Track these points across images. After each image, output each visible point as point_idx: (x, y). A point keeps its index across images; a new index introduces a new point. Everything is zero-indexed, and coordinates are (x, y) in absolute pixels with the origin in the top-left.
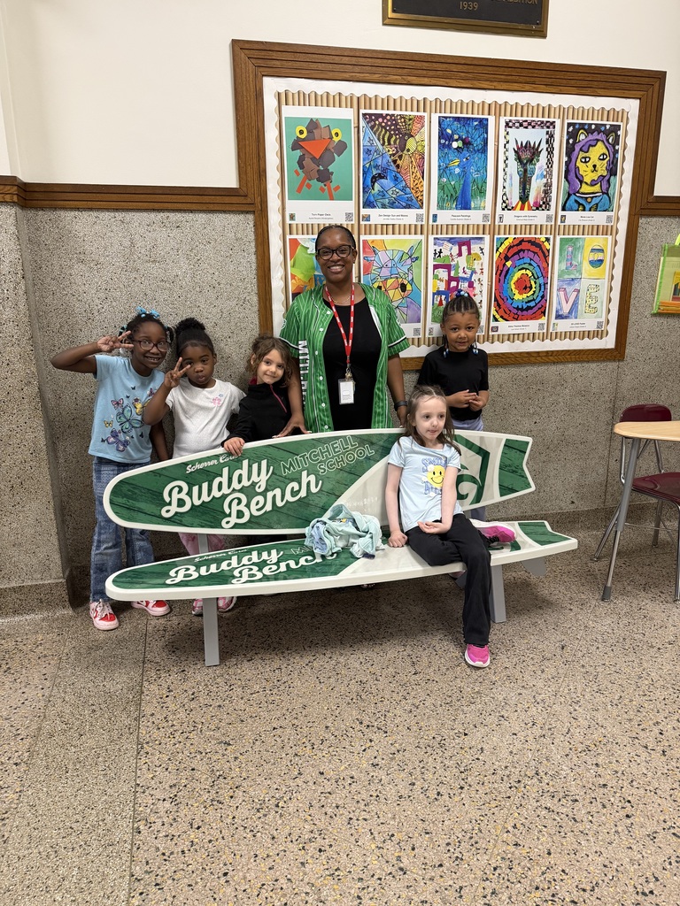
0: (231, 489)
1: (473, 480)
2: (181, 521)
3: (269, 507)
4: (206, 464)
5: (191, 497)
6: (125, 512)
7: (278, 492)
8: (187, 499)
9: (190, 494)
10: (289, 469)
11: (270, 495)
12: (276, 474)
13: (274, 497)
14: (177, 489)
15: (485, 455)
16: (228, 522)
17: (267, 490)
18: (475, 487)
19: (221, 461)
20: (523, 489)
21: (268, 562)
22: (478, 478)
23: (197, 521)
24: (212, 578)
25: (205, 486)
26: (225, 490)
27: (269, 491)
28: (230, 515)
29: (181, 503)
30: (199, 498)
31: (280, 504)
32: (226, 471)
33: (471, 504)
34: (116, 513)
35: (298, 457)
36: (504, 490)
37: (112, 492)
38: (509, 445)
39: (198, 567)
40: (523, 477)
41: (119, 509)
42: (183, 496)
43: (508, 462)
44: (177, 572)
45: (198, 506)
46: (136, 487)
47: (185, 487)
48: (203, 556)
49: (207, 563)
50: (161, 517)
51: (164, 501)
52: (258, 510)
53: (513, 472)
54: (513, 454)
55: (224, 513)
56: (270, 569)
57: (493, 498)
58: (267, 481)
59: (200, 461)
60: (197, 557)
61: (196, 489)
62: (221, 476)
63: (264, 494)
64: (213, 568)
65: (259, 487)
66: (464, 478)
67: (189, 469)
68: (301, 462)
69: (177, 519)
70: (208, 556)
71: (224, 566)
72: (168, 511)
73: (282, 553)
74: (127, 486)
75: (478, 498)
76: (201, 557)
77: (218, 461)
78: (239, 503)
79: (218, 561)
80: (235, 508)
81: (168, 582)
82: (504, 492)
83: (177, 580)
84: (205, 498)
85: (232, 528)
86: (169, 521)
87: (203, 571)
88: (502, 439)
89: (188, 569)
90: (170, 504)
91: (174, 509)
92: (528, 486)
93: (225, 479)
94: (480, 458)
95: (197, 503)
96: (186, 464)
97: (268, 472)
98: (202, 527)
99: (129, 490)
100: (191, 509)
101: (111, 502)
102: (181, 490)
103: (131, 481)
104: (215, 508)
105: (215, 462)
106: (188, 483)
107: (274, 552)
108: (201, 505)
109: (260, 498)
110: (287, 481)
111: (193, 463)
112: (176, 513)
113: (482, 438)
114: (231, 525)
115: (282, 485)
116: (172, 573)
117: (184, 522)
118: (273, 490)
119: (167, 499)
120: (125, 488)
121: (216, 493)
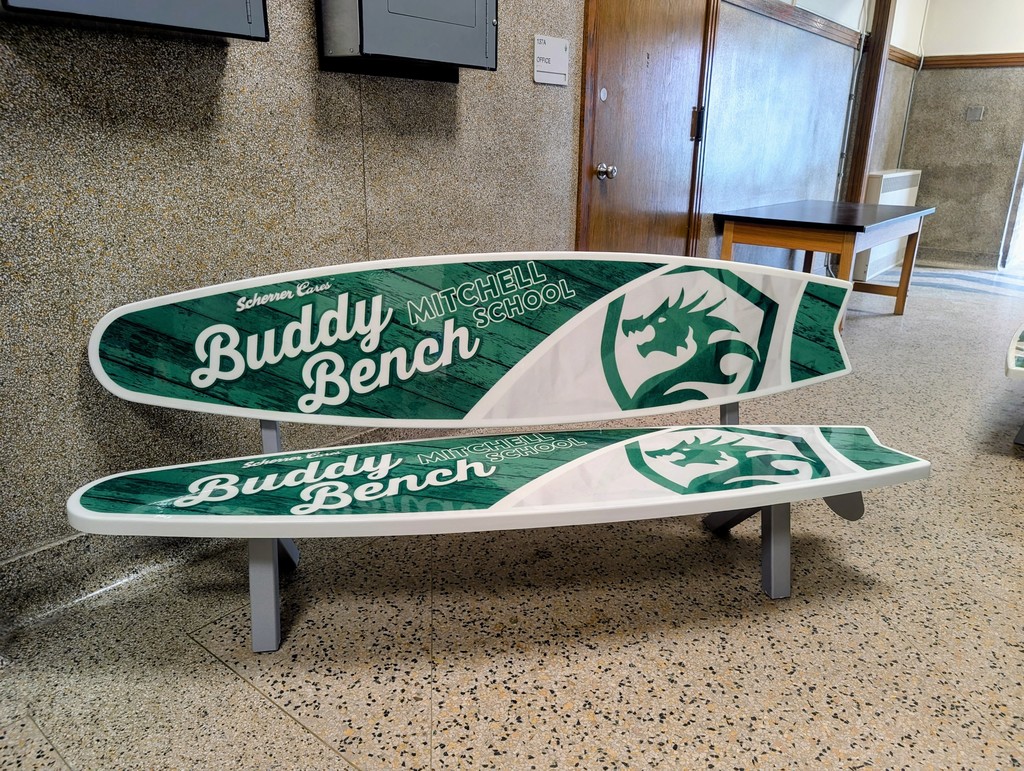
0: (316, 344)
1: (746, 350)
2: (226, 395)
3: (383, 380)
4: (270, 298)
5: (244, 355)
6: (127, 374)
7: (400, 353)
8: (237, 357)
9: (242, 348)
10: (422, 315)
11: (386, 358)
12: (398, 323)
13: (394, 363)
14: (218, 340)
15: (770, 308)
16: (309, 403)
17: (380, 349)
18: (749, 363)
19: (300, 293)
20: (830, 370)
21: (370, 477)
22: (755, 347)
23: (255, 396)
24: (260, 501)
25: (270, 335)
26: (306, 346)
27: (385, 351)
28: (313, 390)
29: (226, 364)
30: (259, 356)
31: (403, 374)
32: (307, 311)
33: (741, 391)
34: (111, 375)
35: (439, 295)
36: (800, 370)
37: (103, 338)
38: (813, 293)
39: (243, 478)
40: (832, 349)
41: (116, 368)
42: (230, 351)
43: (809, 323)
44: (202, 486)
45: (257, 371)
46: (148, 331)
47: (234, 337)
48: (260, 460)
49: (261, 472)
50: (190, 385)
51: (196, 358)
52: (364, 384)
53: (817, 340)
54: (818, 308)
55: (302, 385)
56: (371, 488)
57: (779, 384)
58: (382, 333)
59: (262, 291)
60: (250, 461)
61: (252, 340)
62: (299, 319)
63: (375, 356)
64: (268, 484)
65: (367, 344)
66: (732, 345)
67: (242, 305)
68: (445, 304)
69: (219, 392)
70: (271, 458)
71: (290, 480)
72: (203, 377)
73: (400, 460)
74: (131, 328)
75: (753, 383)
76: (256, 460)
77: (294, 292)
78: (330, 370)
79: (282, 469)
80: (323, 377)
81: (179, 502)
82: (799, 373)
83: (196, 500)
84: (270, 357)
85: (317, 412)
86: (206, 394)
87: (249, 487)
88: (800, 282)
89: (224, 481)
90: (206, 364)
91: (214, 373)
92: (840, 365)
93: (305, 326)
94: (760, 313)
95: (255, 365)
96: (235, 295)
97: (383, 316)
98: (264, 407)
99: (134, 336)
100: (244, 375)
101: (103, 355)
102: (225, 342)
103: (139, 321)
104: (287, 376)
105: (289, 294)
106: (239, 330)
107: (386, 458)
108: (262, 369)
109: (369, 364)
110: (416, 335)
111: (248, 293)
112: (218, 382)
113: (766, 278)
114: (315, 406)
115: (410, 342)
116: (193, 487)
117: (232, 397)
118: (391, 350)
119: (202, 355)
120: (127, 332)
121: (289, 350)
